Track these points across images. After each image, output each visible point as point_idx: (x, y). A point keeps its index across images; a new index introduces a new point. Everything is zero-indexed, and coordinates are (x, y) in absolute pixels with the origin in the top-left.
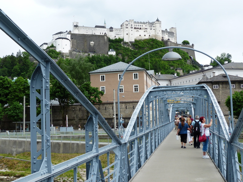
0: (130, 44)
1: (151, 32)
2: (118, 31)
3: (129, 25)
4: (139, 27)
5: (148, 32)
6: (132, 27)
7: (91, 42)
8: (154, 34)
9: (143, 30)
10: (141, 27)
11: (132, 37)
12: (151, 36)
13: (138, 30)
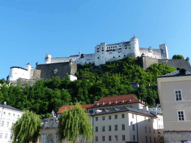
0: (100, 67)
1: (126, 51)
2: (89, 56)
3: (100, 48)
4: (113, 49)
5: (123, 52)
6: (103, 49)
7: (55, 70)
8: (130, 53)
9: (118, 51)
10: (115, 48)
11: (102, 60)
12: (126, 55)
13: (111, 51)
